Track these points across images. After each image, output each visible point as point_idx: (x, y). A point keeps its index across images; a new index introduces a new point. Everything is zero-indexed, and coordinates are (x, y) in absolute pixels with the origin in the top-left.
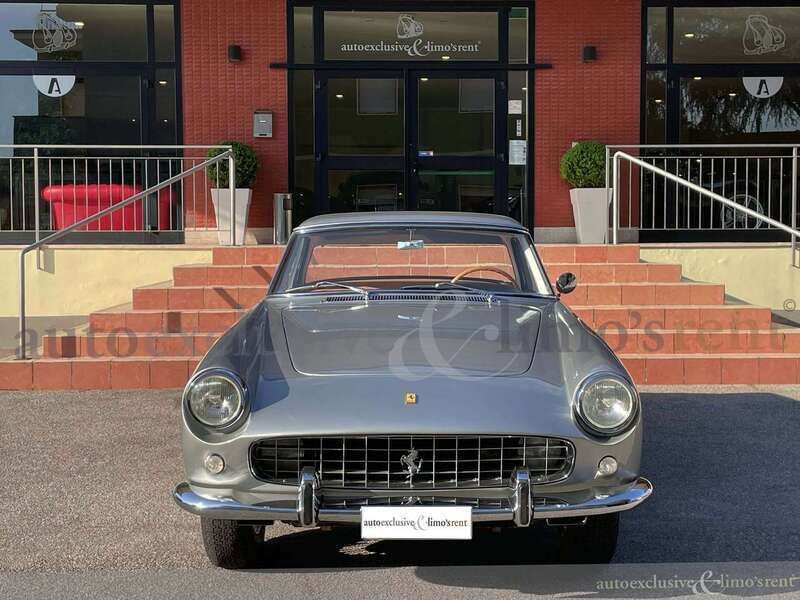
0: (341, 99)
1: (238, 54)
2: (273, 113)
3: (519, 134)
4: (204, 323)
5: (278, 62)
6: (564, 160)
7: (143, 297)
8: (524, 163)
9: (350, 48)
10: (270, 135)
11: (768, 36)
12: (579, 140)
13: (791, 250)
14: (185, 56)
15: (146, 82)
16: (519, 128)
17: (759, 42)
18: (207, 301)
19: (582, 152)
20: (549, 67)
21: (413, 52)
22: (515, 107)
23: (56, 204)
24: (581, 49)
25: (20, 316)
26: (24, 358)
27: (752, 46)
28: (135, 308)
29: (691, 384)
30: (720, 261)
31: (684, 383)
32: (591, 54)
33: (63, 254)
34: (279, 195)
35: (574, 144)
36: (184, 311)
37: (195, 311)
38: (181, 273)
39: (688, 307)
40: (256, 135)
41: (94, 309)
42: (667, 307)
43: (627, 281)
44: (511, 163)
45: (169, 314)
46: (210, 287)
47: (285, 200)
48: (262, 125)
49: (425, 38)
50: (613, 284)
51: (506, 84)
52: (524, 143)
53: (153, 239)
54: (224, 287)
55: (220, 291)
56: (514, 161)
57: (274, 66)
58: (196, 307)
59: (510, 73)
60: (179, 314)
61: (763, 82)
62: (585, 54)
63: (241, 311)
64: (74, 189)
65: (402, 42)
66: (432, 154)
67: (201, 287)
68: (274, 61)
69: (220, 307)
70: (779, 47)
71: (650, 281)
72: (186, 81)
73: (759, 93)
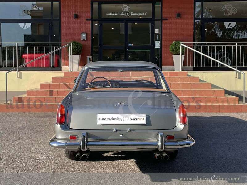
0: (113, 29)
1: (77, 16)
2: (87, 33)
3: (158, 39)
4: (59, 93)
5: (88, 18)
6: (170, 46)
7: (42, 86)
8: (159, 47)
9: (109, 14)
10: (86, 40)
11: (232, 10)
12: (175, 41)
13: (235, 73)
14: (62, 17)
15: (51, 24)
16: (158, 37)
17: (229, 12)
18: (61, 87)
19: (176, 44)
20: (166, 19)
21: (127, 15)
22: (157, 31)
23: (26, 59)
24: (176, 14)
25: (6, 91)
26: (7, 103)
27: (227, 13)
28: (40, 89)
29: (199, 112)
30: (214, 76)
31: (197, 112)
32: (179, 16)
33: (25, 73)
34: (88, 57)
35: (174, 42)
36: (54, 90)
37: (57, 90)
38: (54, 79)
39: (200, 90)
40: (82, 39)
41: (28, 89)
42: (193, 90)
43: (183, 82)
44: (155, 47)
45: (50, 91)
46: (62, 83)
47: (90, 58)
48: (84, 37)
49: (131, 11)
50: (179, 83)
51: (154, 24)
52: (159, 42)
53: (53, 69)
54: (66, 83)
55: (65, 84)
56: (156, 47)
57: (87, 20)
58: (57, 89)
59: (155, 21)
60: (53, 91)
61: (230, 23)
62: (177, 15)
63: (70, 90)
64: (31, 55)
65: (124, 12)
66: (132, 45)
67: (59, 83)
68: (87, 18)
69: (64, 89)
70: (235, 13)
71: (190, 82)
72: (62, 24)
73: (229, 27)
